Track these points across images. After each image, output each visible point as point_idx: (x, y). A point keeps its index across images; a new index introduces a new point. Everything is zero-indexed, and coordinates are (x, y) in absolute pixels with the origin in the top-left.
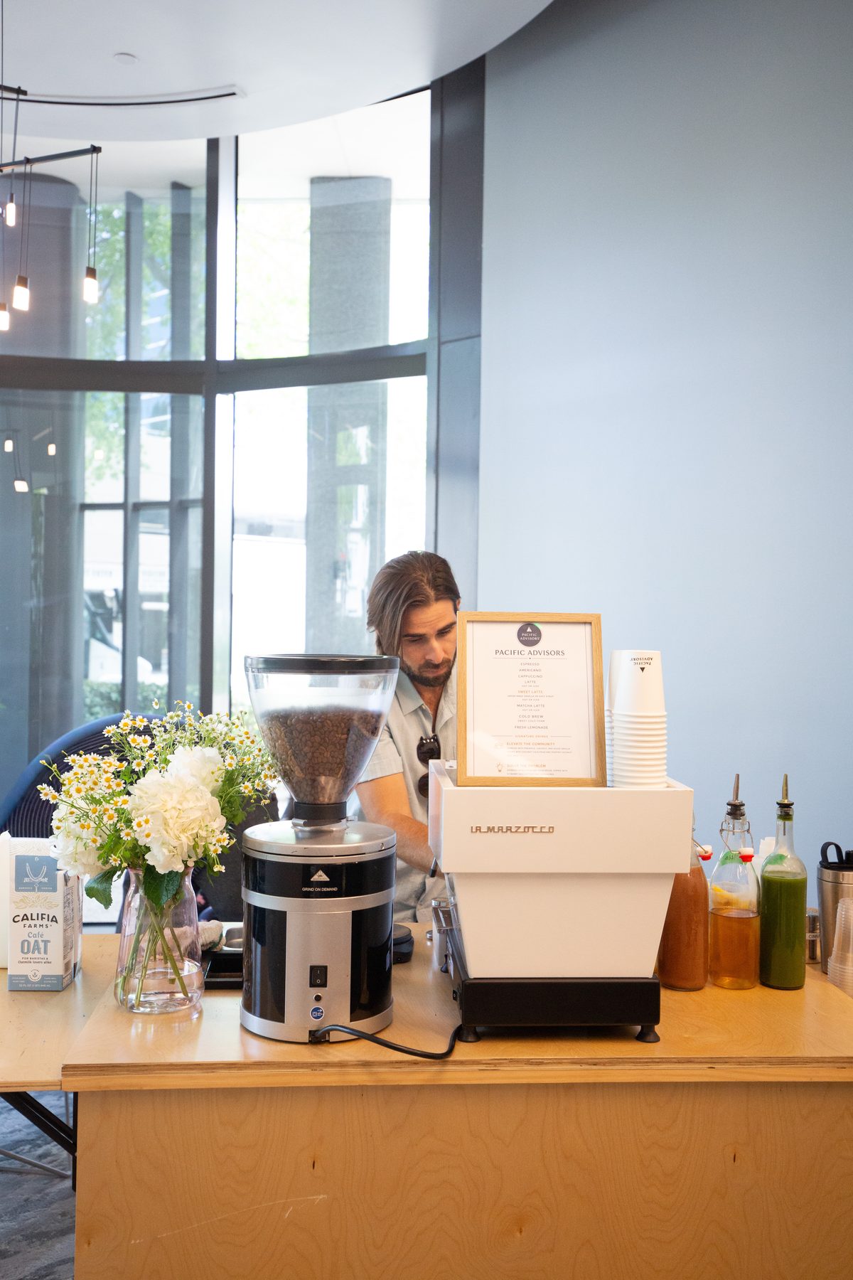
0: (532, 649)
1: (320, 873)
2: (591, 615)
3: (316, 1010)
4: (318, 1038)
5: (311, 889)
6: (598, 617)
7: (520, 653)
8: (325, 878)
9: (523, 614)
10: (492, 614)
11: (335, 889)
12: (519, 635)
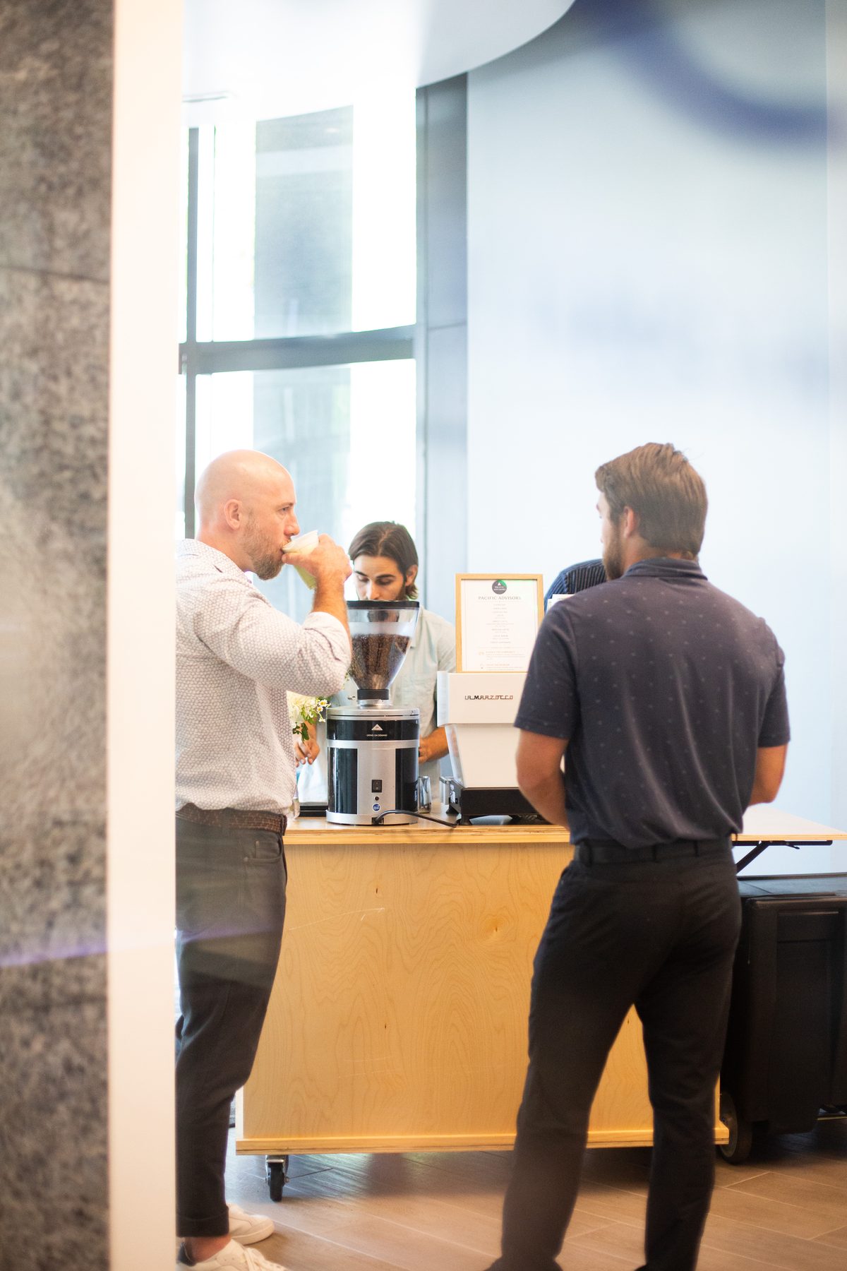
0: (501, 595)
1: (377, 725)
2: (537, 575)
3: (376, 805)
4: (377, 822)
5: (372, 735)
6: (541, 576)
7: (493, 598)
8: (380, 729)
9: (496, 575)
10: (477, 575)
11: (386, 735)
12: (493, 588)
